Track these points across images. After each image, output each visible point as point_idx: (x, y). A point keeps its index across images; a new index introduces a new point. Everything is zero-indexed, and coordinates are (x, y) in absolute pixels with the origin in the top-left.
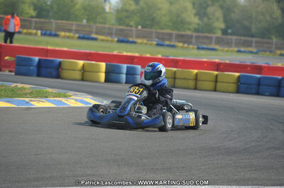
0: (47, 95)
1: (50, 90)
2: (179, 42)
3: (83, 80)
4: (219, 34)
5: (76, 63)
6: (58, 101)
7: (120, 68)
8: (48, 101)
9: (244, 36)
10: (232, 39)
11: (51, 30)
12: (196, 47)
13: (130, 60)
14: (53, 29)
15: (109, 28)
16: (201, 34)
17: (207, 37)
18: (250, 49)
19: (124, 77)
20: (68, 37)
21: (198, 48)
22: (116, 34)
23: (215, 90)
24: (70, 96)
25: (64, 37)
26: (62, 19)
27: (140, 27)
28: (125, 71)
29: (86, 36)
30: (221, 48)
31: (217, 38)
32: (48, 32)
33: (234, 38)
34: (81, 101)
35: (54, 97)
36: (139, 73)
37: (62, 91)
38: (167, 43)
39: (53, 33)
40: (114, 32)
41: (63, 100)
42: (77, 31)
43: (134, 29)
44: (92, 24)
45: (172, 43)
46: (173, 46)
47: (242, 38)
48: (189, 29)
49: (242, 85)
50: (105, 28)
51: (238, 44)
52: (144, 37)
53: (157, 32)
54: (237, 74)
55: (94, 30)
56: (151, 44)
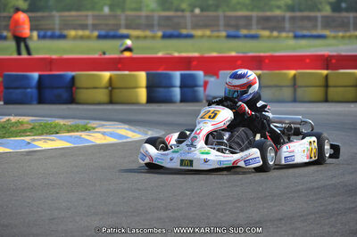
0: (57, 130)
1: (62, 122)
2: (264, 29)
3: (111, 102)
4: (327, 11)
5: (99, 77)
6: (76, 137)
8: (61, 139)
10: (348, 18)
11: (53, 29)
12: (291, 34)
13: (185, 63)
14: (57, 27)
15: (147, 17)
16: (298, 14)
17: (309, 18)
19: (177, 92)
20: (82, 38)
21: (296, 37)
22: (159, 25)
23: (326, 100)
24: (94, 128)
25: (75, 38)
26: (69, 10)
27: (197, 11)
28: (177, 82)
29: (112, 33)
30: (333, 34)
31: (324, 18)
32: (49, 33)
33: (351, 15)
34: (112, 135)
35: (69, 132)
36: (201, 83)
37: (81, 122)
38: (244, 32)
39: (57, 33)
40: (156, 22)
41: (84, 135)
42: (95, 27)
43: (188, 14)
44: (119, 12)
45: (253, 32)
46: (255, 37)
48: (279, 7)
50: (139, 17)
52: (205, 26)
53: (225, 17)
55: (123, 22)
56: (218, 37)
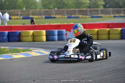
2: (80, 14)
4: (102, 8)
7: (53, 32)
9: (116, 7)
10: (110, 10)
12: (90, 16)
13: (58, 27)
15: (39, 11)
16: (92, 9)
17: (96, 11)
18: (121, 15)
20: (17, 19)
21: (92, 17)
22: (43, 14)
23: (109, 39)
24: (32, 50)
25: (14, 19)
27: (56, 9)
29: (27, 17)
30: (105, 16)
31: (102, 10)
33: (111, 9)
34: (39, 52)
35: (23, 52)
36: (65, 34)
38: (73, 16)
41: (29, 53)
42: (21, 15)
43: (53, 10)
44: (29, 10)
45: (76, 16)
46: (77, 17)
47: (116, 9)
48: (85, 7)
49: (123, 35)
50: (37, 11)
52: (60, 14)
53: (67, 10)
54: (120, 29)
55: (31, 13)
56: (64, 18)
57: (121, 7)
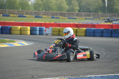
2: (61, 16)
4: (77, 12)
7: (36, 28)
9: (88, 12)
12: (68, 18)
13: (40, 25)
14: (7, 13)
15: (31, 12)
16: (69, 12)
17: (72, 14)
18: (90, 18)
19: (38, 32)
20: (14, 16)
21: (69, 18)
25: (12, 16)
26: (11, 9)
27: (44, 11)
29: (22, 16)
30: (78, 18)
31: (76, 14)
32: (5, 15)
33: (83, 13)
35: (8, 42)
36: (44, 30)
38: (55, 17)
39: (7, 15)
40: (33, 13)
42: (17, 14)
44: (24, 10)
45: (58, 17)
48: (65, 11)
49: (87, 33)
50: (29, 12)
51: (85, 15)
52: (46, 15)
53: (51, 13)
54: (85, 28)
55: (25, 13)
56: (49, 18)
57: (91, 12)
